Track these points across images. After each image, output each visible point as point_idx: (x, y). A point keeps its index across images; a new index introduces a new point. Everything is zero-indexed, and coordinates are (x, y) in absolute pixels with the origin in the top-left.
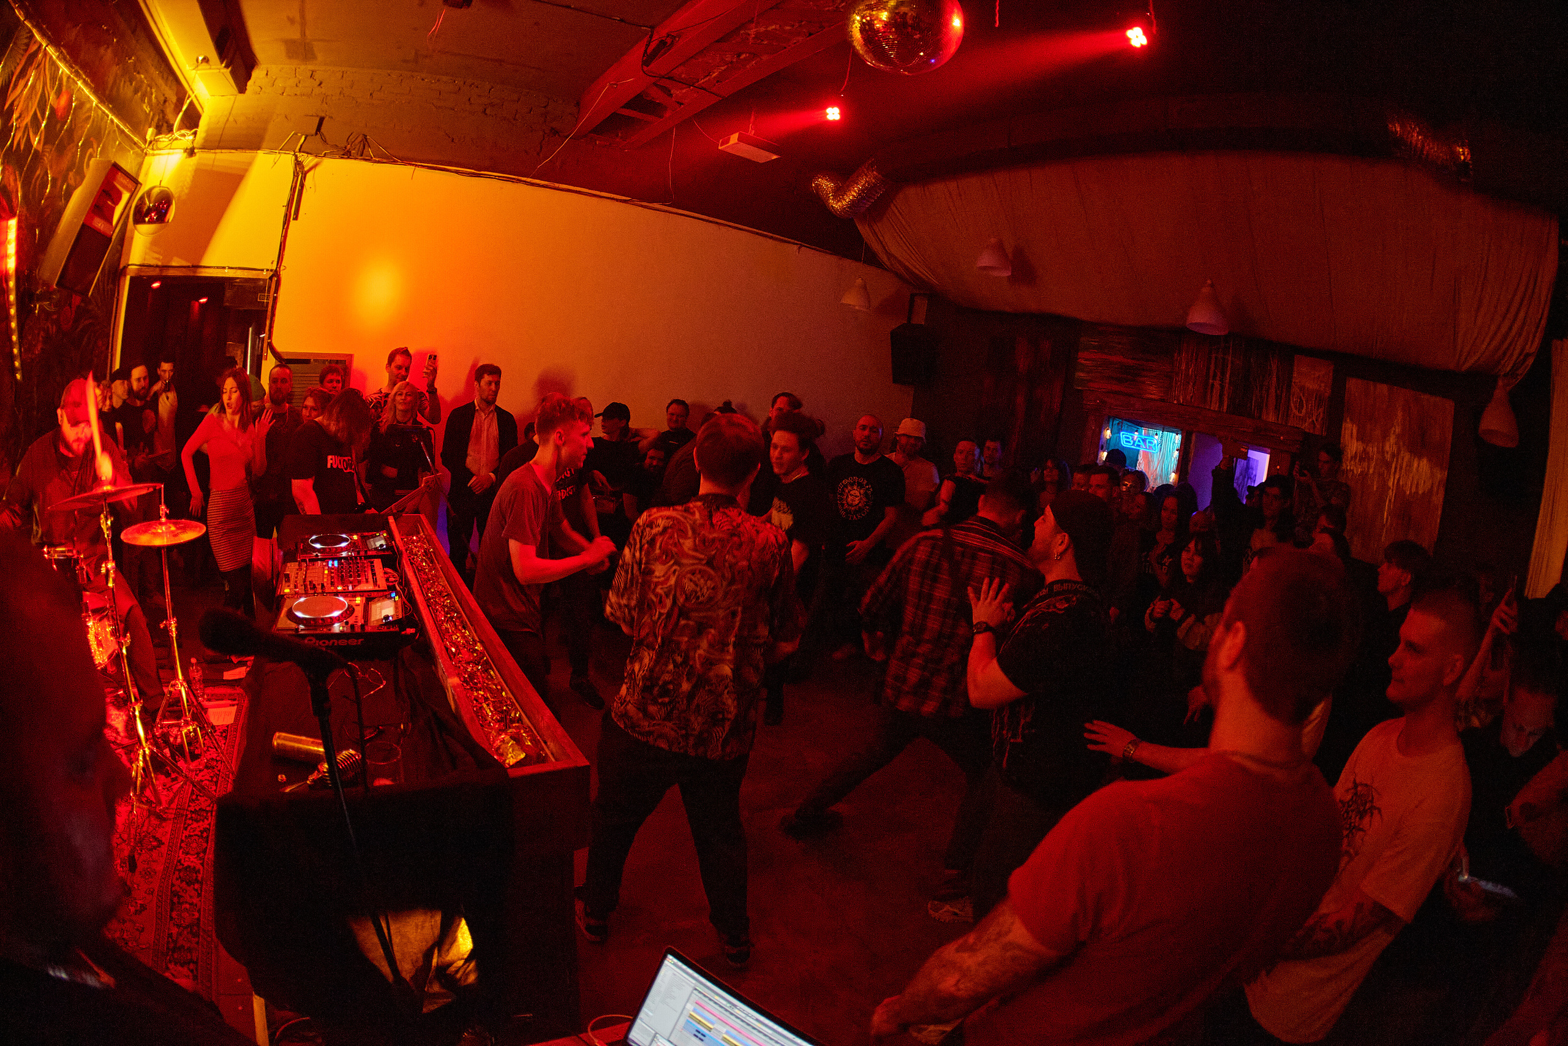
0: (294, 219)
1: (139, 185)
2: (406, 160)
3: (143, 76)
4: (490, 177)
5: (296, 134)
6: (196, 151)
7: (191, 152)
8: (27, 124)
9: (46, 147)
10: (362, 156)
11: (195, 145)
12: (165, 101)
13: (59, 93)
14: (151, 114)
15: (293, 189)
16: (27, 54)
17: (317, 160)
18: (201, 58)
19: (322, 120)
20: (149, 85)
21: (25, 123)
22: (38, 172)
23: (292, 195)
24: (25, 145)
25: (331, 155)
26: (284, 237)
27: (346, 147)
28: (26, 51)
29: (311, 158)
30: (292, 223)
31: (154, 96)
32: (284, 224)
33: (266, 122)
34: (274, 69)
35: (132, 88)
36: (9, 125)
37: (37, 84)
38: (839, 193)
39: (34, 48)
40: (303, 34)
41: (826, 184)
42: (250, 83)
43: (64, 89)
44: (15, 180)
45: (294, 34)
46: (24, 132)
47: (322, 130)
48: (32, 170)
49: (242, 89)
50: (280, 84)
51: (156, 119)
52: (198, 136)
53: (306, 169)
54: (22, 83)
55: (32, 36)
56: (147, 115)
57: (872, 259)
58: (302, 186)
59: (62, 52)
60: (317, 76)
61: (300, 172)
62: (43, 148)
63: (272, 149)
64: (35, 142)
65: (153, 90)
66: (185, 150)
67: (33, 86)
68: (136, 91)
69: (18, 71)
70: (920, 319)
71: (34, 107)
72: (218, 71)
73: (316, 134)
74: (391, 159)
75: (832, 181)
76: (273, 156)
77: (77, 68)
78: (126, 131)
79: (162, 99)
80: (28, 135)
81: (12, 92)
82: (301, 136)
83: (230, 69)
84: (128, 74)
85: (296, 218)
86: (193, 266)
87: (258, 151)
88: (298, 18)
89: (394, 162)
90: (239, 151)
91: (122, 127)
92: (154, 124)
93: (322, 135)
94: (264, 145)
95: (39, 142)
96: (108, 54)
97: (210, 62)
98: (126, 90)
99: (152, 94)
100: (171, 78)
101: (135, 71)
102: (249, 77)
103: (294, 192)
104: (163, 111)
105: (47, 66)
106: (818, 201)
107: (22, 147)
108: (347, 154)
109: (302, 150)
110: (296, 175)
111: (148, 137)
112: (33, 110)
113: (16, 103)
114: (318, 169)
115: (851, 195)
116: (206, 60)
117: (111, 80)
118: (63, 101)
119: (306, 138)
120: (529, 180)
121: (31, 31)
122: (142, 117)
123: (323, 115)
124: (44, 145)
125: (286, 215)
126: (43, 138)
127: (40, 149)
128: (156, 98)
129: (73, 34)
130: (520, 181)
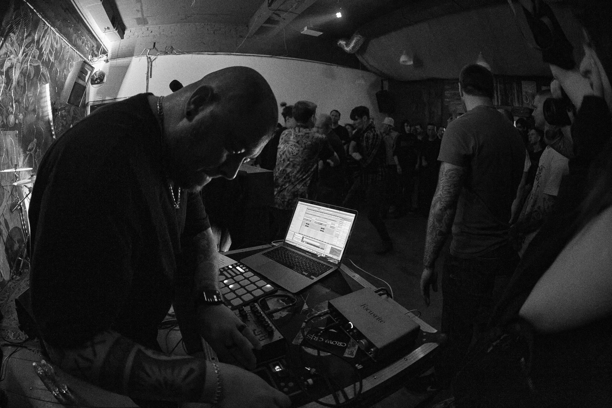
0: (150, 78)
1: (94, 68)
2: (189, 53)
3: (84, 38)
4: (220, 54)
5: (146, 49)
6: (109, 60)
7: (107, 61)
8: (48, 53)
9: (55, 61)
10: (172, 53)
11: (108, 59)
12: (93, 46)
13: (57, 43)
14: (89, 50)
15: (148, 68)
16: (44, 30)
17: (155, 57)
18: (106, 28)
19: (155, 43)
20: (87, 41)
21: (47, 52)
22: (54, 69)
23: (148, 70)
24: (48, 59)
25: (161, 54)
26: (148, 84)
27: (165, 51)
28: (43, 29)
29: (153, 56)
30: (150, 79)
31: (89, 44)
32: (147, 80)
33: (134, 48)
34: (133, 29)
35: (81, 42)
36: (42, 53)
37: (49, 40)
38: (347, 45)
39: (46, 28)
40: (143, 15)
41: (342, 43)
42: (124, 35)
43: (58, 41)
44: (46, 71)
45: (139, 15)
46: (47, 56)
47: (155, 47)
48: (51, 68)
49: (122, 37)
50: (136, 34)
51: (91, 52)
52: (108, 56)
53: (152, 60)
54: (44, 39)
55: (45, 24)
56: (88, 51)
57: (364, 68)
58: (151, 65)
59: (56, 30)
60: (149, 29)
61: (150, 62)
62: (54, 61)
63: (138, 55)
64: (51, 60)
65: (89, 42)
66: (105, 61)
67: (48, 41)
68: (83, 43)
69: (42, 35)
70: (386, 88)
71: (49, 47)
72: (113, 32)
73: (154, 48)
74: (183, 53)
75: (344, 41)
76: (139, 58)
77: (62, 35)
78: (82, 56)
79: (92, 46)
80: (49, 56)
81: (41, 42)
82: (148, 50)
83: (117, 31)
84: (79, 37)
85: (151, 77)
86: (114, 99)
87: (133, 57)
88: (140, 10)
89: (184, 54)
90: (126, 58)
91: (80, 55)
92: (91, 54)
93: (155, 48)
94: (135, 54)
95: (53, 59)
96: (71, 30)
97: (110, 29)
98: (79, 42)
99: (88, 44)
100: (93, 38)
101: (81, 36)
102: (124, 33)
103: (149, 68)
104: (93, 50)
105: (52, 34)
106: (341, 49)
107: (47, 60)
108: (166, 53)
109: (149, 54)
110: (148, 63)
111: (89, 59)
112: (49, 48)
113: (43, 46)
114: (156, 60)
115: (352, 45)
116: (108, 28)
117: (74, 38)
118: (59, 45)
119: (150, 50)
120: (234, 54)
121: (44, 22)
122: (86, 52)
123: (155, 42)
124: (54, 60)
125: (147, 77)
126: (54, 57)
127: (53, 61)
128: (90, 45)
129: (58, 23)
130: (231, 54)
